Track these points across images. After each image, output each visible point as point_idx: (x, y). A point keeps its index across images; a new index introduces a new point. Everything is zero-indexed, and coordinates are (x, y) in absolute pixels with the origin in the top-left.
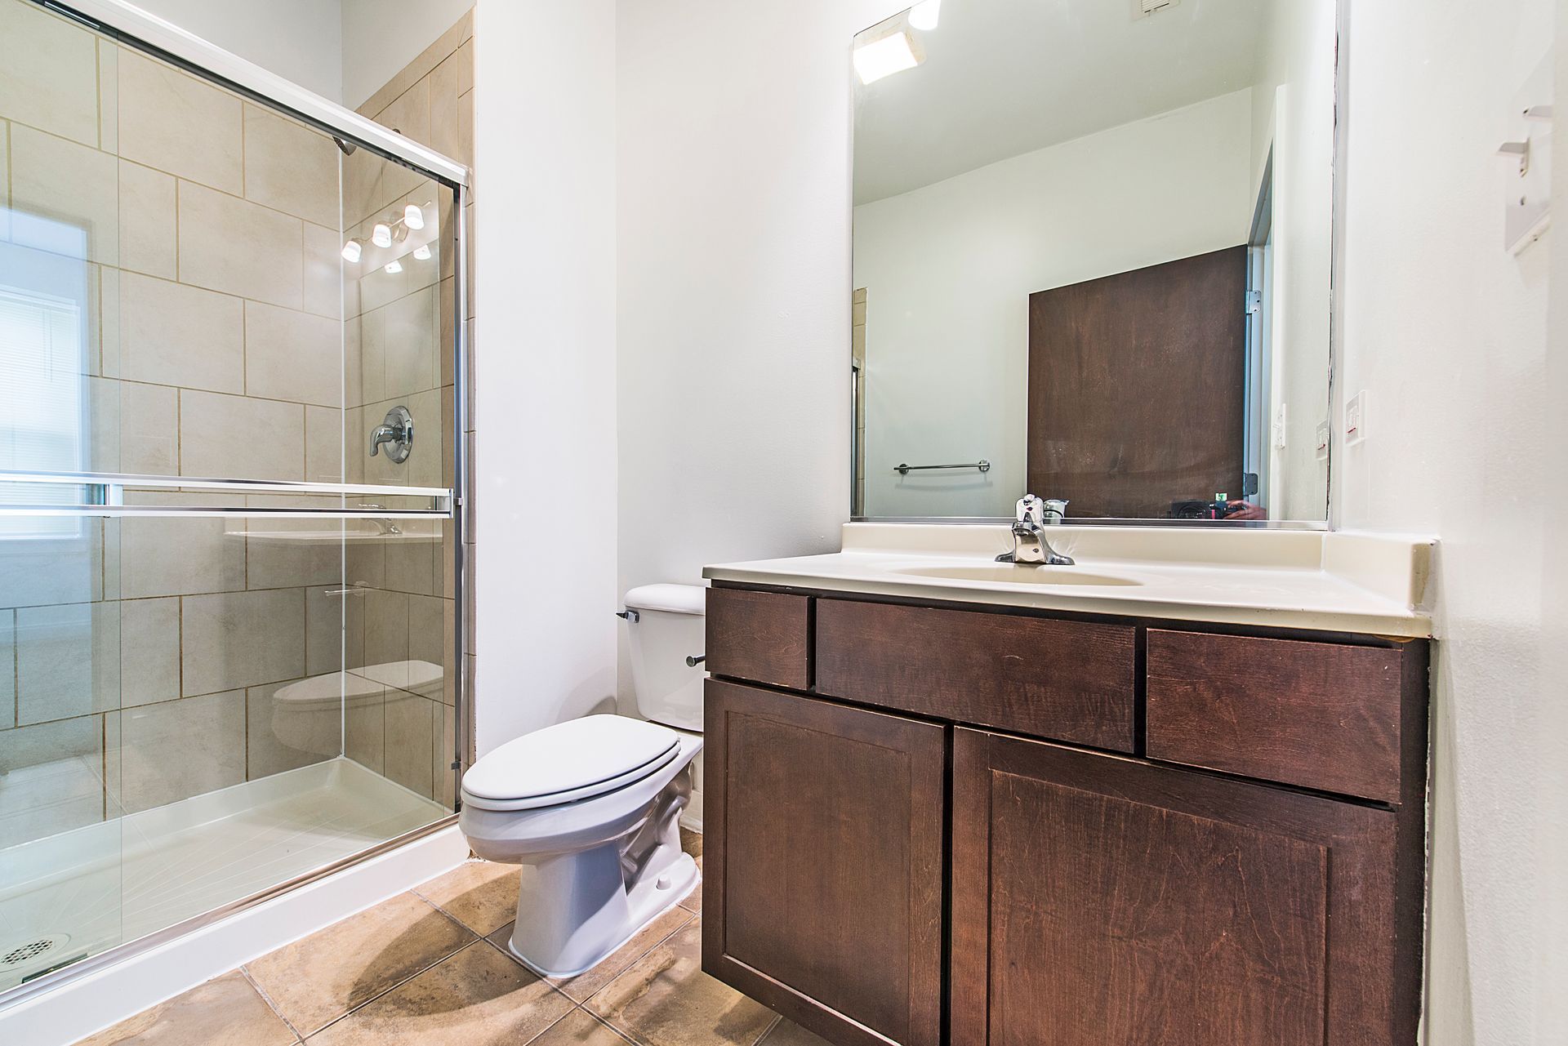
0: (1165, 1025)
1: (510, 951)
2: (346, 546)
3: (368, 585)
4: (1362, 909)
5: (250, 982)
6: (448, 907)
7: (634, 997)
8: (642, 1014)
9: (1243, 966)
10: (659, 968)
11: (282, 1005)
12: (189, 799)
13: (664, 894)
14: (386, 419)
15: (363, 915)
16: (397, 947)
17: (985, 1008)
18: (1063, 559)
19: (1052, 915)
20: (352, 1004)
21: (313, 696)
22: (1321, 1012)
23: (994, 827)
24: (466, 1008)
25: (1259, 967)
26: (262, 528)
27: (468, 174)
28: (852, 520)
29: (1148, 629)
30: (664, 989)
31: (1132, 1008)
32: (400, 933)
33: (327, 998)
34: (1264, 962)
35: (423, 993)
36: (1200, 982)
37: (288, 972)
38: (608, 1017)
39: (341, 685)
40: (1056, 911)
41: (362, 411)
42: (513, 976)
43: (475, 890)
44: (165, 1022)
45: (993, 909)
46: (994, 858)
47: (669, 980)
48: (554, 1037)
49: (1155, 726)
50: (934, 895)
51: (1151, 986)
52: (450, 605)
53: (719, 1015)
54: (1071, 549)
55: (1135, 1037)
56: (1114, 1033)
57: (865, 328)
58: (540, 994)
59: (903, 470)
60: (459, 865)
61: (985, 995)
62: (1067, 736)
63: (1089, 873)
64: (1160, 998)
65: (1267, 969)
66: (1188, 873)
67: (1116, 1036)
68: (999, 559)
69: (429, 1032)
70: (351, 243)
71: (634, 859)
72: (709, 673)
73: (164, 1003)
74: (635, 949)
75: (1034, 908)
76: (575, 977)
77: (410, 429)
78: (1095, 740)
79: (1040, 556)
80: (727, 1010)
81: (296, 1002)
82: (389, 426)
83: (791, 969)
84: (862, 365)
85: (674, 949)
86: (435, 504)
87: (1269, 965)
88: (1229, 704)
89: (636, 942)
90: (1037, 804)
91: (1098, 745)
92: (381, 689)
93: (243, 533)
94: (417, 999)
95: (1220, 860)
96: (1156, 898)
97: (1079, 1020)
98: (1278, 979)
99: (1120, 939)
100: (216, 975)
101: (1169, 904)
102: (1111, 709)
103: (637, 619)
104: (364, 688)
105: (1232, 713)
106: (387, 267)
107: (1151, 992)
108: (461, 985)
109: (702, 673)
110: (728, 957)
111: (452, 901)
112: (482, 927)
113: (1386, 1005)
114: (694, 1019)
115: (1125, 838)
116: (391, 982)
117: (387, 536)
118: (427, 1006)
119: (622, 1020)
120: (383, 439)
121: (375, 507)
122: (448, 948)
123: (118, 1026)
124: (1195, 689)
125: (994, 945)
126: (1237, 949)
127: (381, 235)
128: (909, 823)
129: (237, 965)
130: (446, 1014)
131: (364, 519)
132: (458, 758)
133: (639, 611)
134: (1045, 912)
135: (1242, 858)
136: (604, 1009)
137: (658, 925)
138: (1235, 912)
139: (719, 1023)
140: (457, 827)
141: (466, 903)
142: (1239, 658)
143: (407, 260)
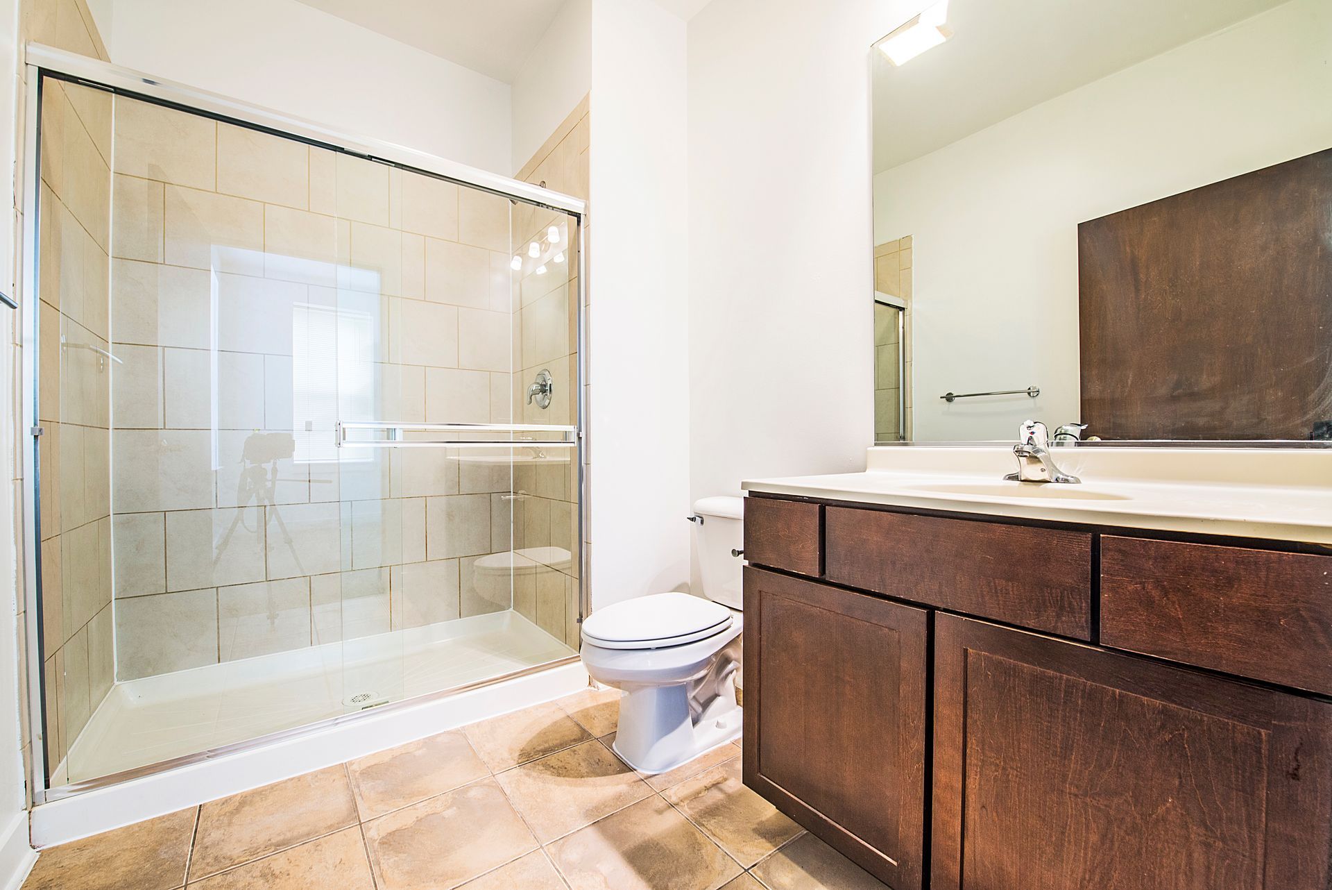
0: (1115, 872)
1: (613, 750)
2: (513, 466)
3: (526, 493)
4: (1300, 790)
5: (465, 737)
6: (575, 715)
7: (696, 796)
8: (701, 808)
9: (1187, 828)
10: (715, 781)
11: (482, 753)
12: (431, 625)
13: (721, 732)
14: (536, 379)
15: (525, 711)
16: (545, 733)
17: (959, 840)
18: (1069, 478)
19: (1017, 771)
20: (520, 761)
21: (496, 565)
22: (1259, 876)
23: (969, 695)
24: (586, 779)
25: (1202, 831)
26: (467, 455)
27: (586, 206)
28: (876, 445)
29: (1101, 535)
30: (716, 796)
31: (1086, 854)
32: (546, 726)
33: (506, 755)
34: (1206, 827)
35: (560, 764)
36: (1147, 839)
37: (485, 735)
38: (677, 804)
39: (511, 559)
40: (1021, 768)
41: (522, 374)
42: (615, 766)
43: (592, 707)
44: (425, 749)
45: (968, 761)
46: (969, 720)
47: (721, 790)
48: (640, 809)
49: (1107, 618)
50: (919, 745)
51: (1103, 837)
52: (575, 508)
53: (758, 821)
54: (1079, 470)
55: (1087, 878)
56: (1069, 873)
57: (911, 271)
58: (632, 780)
59: (949, 398)
60: (582, 690)
61: (960, 829)
62: (1031, 624)
63: (1050, 739)
64: (1111, 849)
65: (1209, 833)
66: (1138, 746)
67: (1071, 875)
68: (1007, 477)
69: (564, 787)
70: (516, 257)
71: (700, 703)
72: (747, 561)
73: (424, 739)
74: (698, 765)
75: (1002, 763)
76: (656, 775)
77: (550, 385)
78: (1055, 628)
79: (1045, 476)
80: (764, 819)
81: (489, 753)
82: (538, 383)
83: (808, 792)
84: (909, 304)
85: (727, 771)
86: (565, 437)
87: (1212, 831)
88: (1174, 602)
89: (699, 761)
90: (1005, 680)
91: (1058, 633)
92: (534, 564)
93: (456, 458)
94: (556, 767)
95: (1168, 737)
96: (1108, 764)
97: (1039, 859)
98: (1220, 844)
99: (1076, 796)
100: (448, 730)
101: (1120, 770)
102: (1070, 603)
103: (702, 522)
104: (523, 563)
105: (1179, 609)
106: (537, 270)
107: (1103, 844)
108: (582, 764)
109: (742, 562)
110: (762, 776)
111: (578, 712)
112: (597, 732)
113: (1321, 875)
114: (738, 819)
115: (1082, 711)
116: (541, 754)
117: (537, 460)
118: (561, 771)
119: (686, 808)
120: (534, 393)
121: (530, 439)
122: (575, 740)
123: (404, 746)
124: (1144, 588)
125: (968, 791)
126: (1182, 814)
127: (534, 249)
128: (899, 688)
129: (459, 726)
130: (574, 779)
131: (523, 447)
132: (581, 616)
133: (704, 516)
134: (1012, 768)
135: (1188, 737)
136: (674, 799)
137: (716, 753)
138: (1181, 782)
139: (757, 826)
140: (581, 663)
141: (586, 714)
142: (1185, 562)
143: (550, 264)
